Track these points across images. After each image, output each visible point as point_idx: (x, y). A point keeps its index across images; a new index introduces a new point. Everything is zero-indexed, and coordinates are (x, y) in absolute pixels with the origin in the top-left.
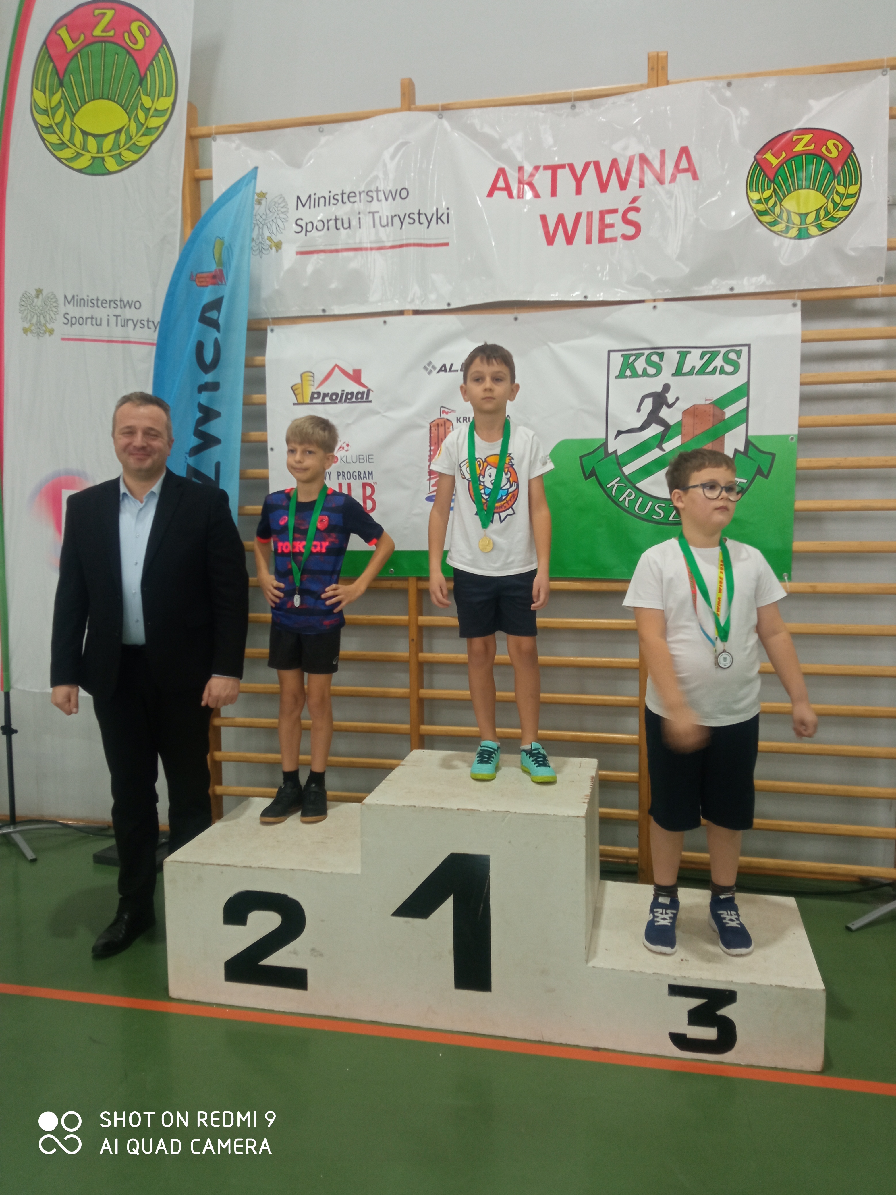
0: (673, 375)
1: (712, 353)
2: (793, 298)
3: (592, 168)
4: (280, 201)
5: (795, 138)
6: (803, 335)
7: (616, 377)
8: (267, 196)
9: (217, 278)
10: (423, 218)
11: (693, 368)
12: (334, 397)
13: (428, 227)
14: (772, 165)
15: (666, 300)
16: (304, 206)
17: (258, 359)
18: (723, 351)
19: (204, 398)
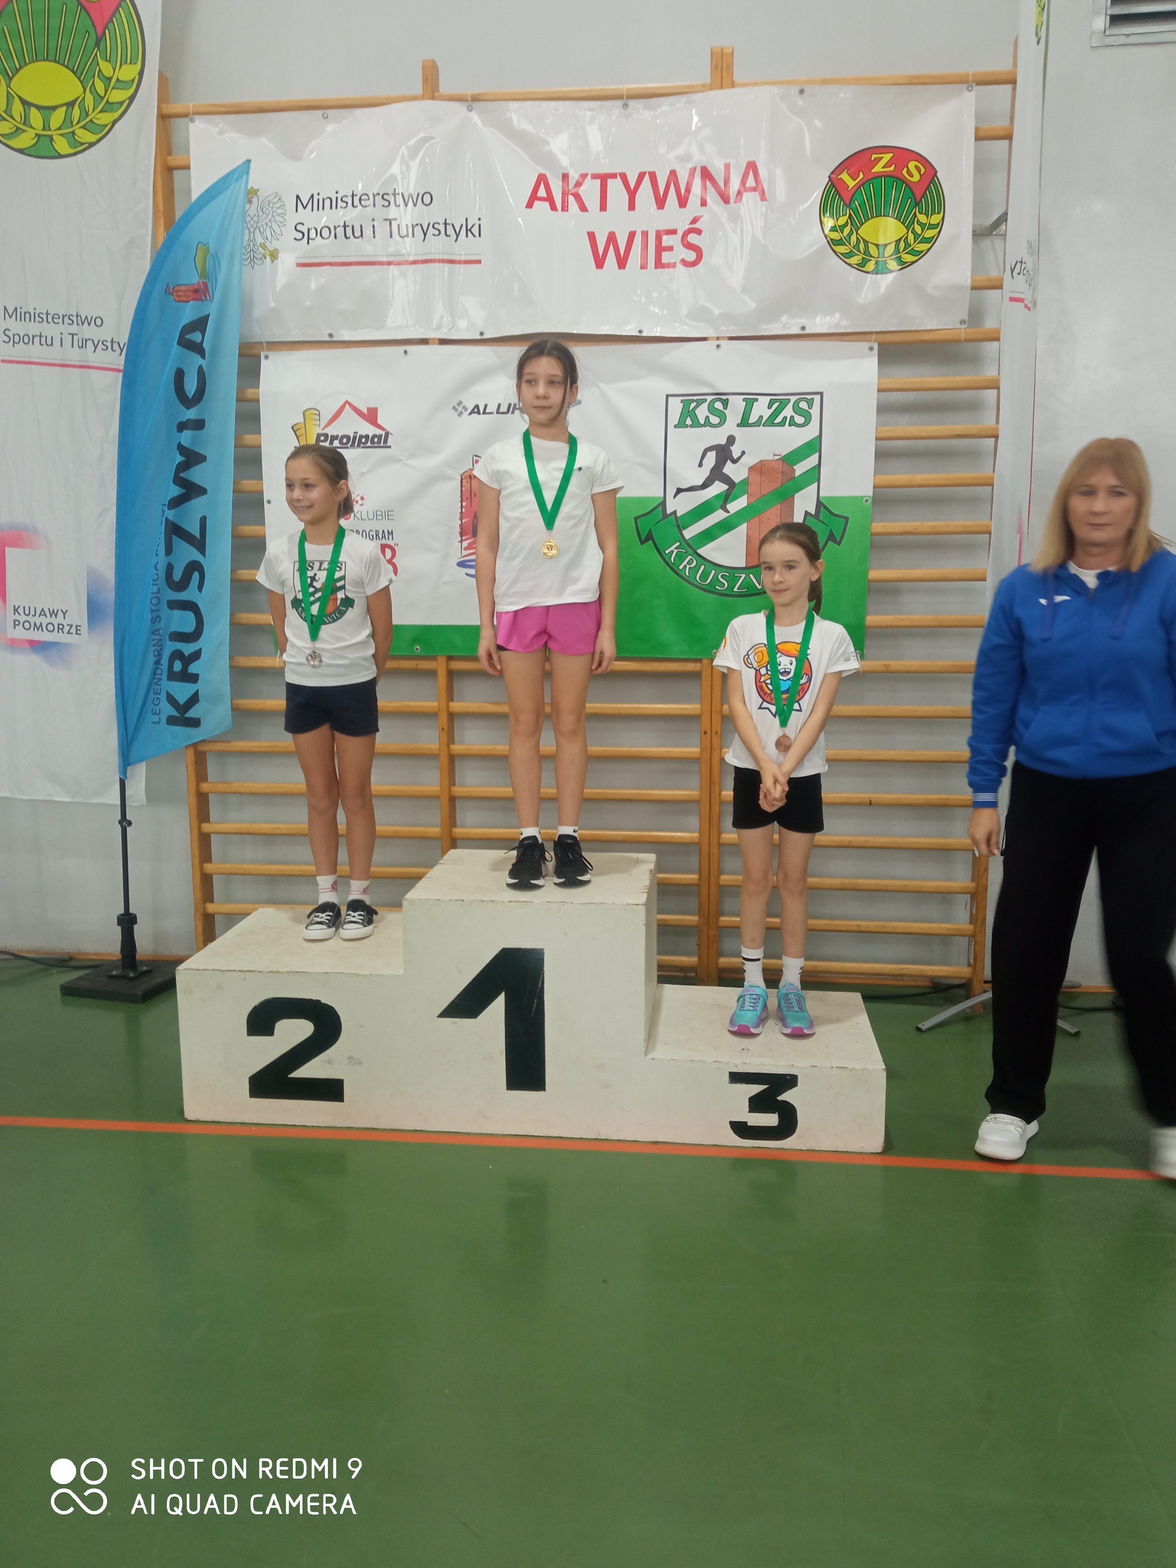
0: (738, 425)
1: (781, 401)
2: (870, 341)
3: (647, 179)
4: (275, 200)
5: (874, 157)
6: (879, 384)
7: (675, 427)
8: (259, 194)
9: (200, 293)
10: (450, 229)
11: (761, 417)
12: (345, 441)
13: (456, 241)
14: (849, 187)
15: (731, 338)
16: (305, 208)
17: (250, 392)
18: (793, 399)
19: (186, 438)
